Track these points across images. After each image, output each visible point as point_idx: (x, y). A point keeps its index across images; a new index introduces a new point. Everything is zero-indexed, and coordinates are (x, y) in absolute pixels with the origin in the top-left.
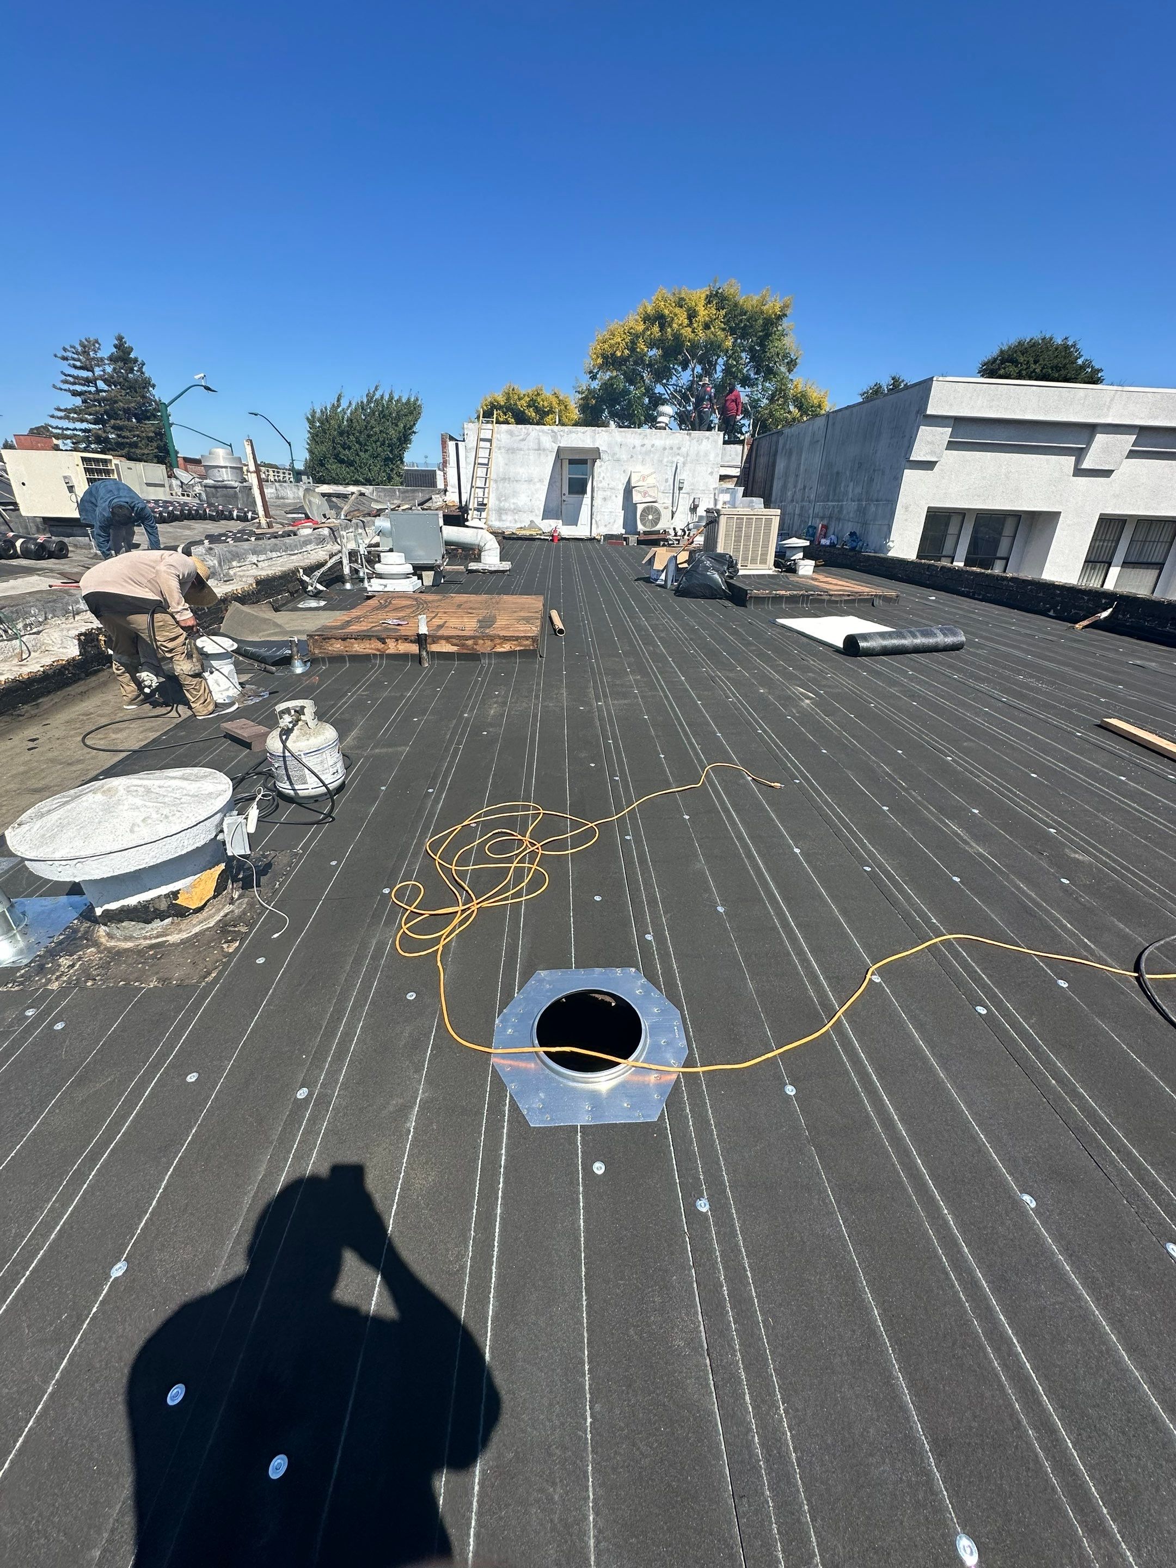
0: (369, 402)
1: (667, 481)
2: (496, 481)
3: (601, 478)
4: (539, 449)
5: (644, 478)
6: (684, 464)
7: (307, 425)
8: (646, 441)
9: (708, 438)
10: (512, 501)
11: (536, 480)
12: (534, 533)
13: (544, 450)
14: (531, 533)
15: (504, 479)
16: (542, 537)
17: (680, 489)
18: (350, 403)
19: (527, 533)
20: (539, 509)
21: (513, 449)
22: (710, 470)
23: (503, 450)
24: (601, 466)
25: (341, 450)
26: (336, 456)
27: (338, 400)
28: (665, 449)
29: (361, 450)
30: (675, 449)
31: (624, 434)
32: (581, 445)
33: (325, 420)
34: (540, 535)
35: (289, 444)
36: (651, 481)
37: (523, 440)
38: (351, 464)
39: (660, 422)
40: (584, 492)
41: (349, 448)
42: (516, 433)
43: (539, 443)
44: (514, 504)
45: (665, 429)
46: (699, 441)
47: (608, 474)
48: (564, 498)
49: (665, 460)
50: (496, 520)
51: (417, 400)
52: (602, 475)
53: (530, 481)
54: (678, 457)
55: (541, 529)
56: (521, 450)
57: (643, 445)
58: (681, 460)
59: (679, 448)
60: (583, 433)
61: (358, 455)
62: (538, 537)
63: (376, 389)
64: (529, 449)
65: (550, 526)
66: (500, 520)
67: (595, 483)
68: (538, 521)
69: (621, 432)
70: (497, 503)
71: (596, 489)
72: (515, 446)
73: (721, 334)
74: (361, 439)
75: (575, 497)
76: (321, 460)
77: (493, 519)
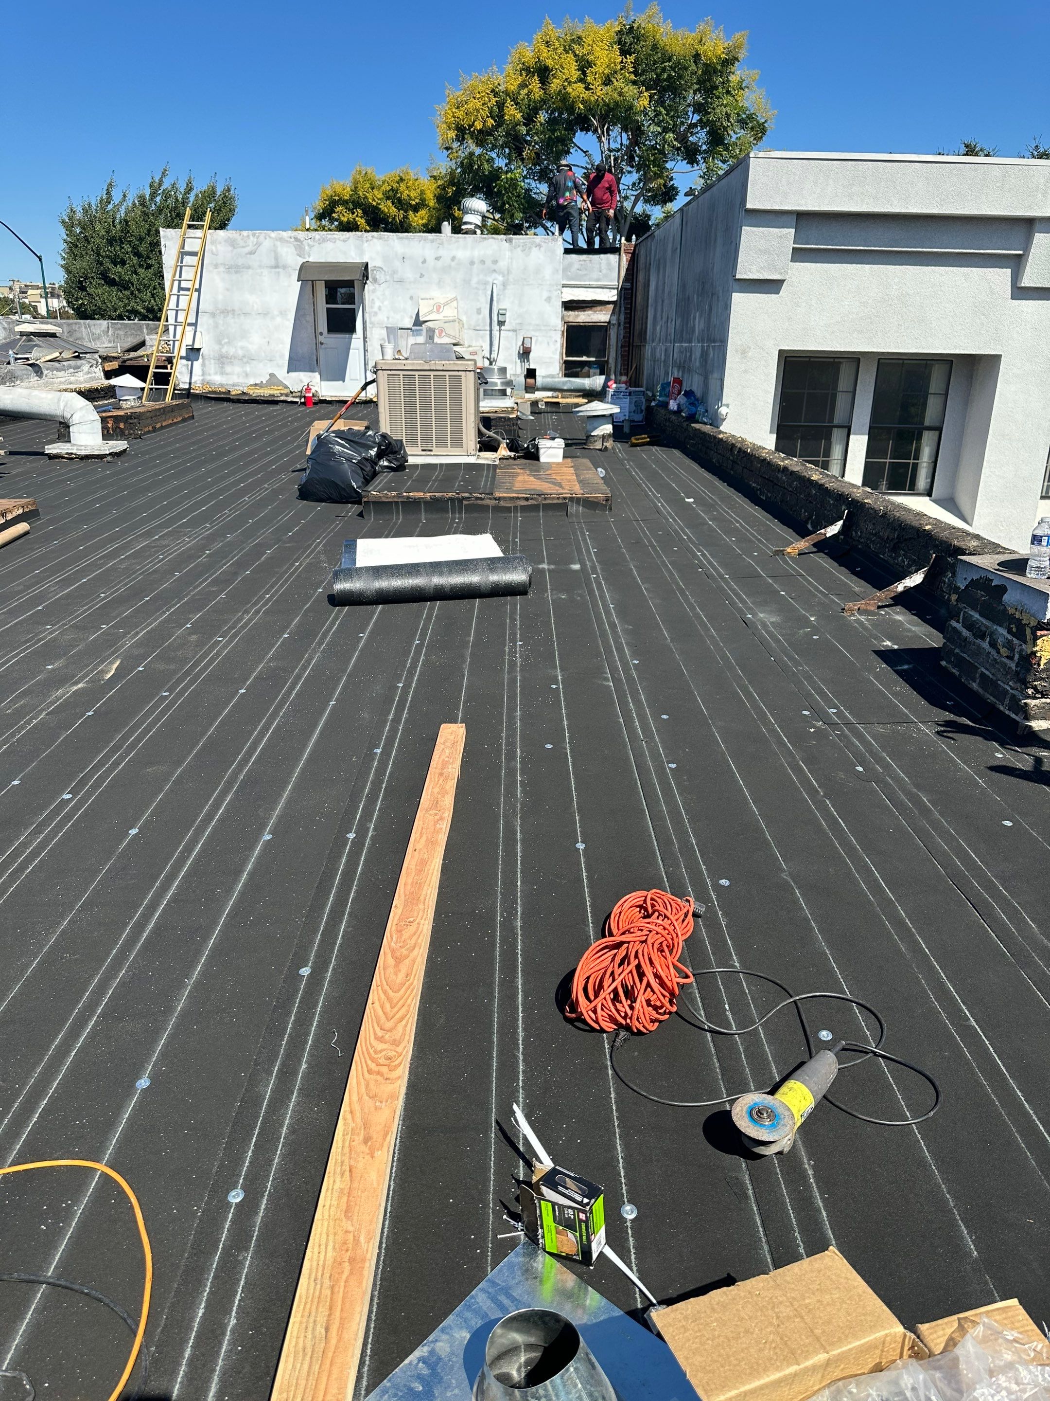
0: (153, 195)
1: (479, 311)
2: (213, 315)
3: (376, 309)
4: (277, 267)
5: (438, 309)
6: (504, 285)
7: (63, 232)
8: (441, 252)
9: (539, 246)
10: (240, 344)
11: (276, 313)
12: (276, 393)
13: (285, 267)
14: (272, 392)
15: (225, 312)
16: (290, 399)
17: (501, 323)
18: (125, 196)
19: (265, 392)
20: (282, 356)
21: (237, 266)
22: (545, 295)
23: (221, 269)
24: (374, 291)
25: (111, 266)
26: (104, 276)
27: (108, 193)
28: (472, 263)
29: (141, 266)
30: (488, 263)
31: (406, 241)
32: (341, 259)
33: (88, 224)
34: (287, 395)
35: (40, 260)
36: (449, 312)
37: (252, 253)
38: (124, 286)
39: (466, 223)
40: (352, 329)
41: (123, 263)
42: (242, 243)
43: (276, 258)
44: (242, 348)
45: (475, 233)
46: (526, 249)
47: (386, 303)
48: (321, 339)
49: (475, 280)
50: (216, 373)
51: (229, 190)
52: (377, 304)
53: (265, 314)
54: (495, 275)
55: (286, 387)
56: (249, 267)
57: (438, 259)
58: (500, 278)
59: (495, 262)
60: (344, 241)
61: (136, 273)
62: (282, 398)
63: (164, 174)
64: (260, 267)
65: (301, 381)
66: (222, 373)
67: (367, 316)
68: (282, 373)
69: (402, 238)
70: (217, 347)
71: (368, 325)
72: (240, 262)
73: (631, 91)
74: (141, 249)
75: (336, 339)
76: (80, 282)
77: (212, 371)
